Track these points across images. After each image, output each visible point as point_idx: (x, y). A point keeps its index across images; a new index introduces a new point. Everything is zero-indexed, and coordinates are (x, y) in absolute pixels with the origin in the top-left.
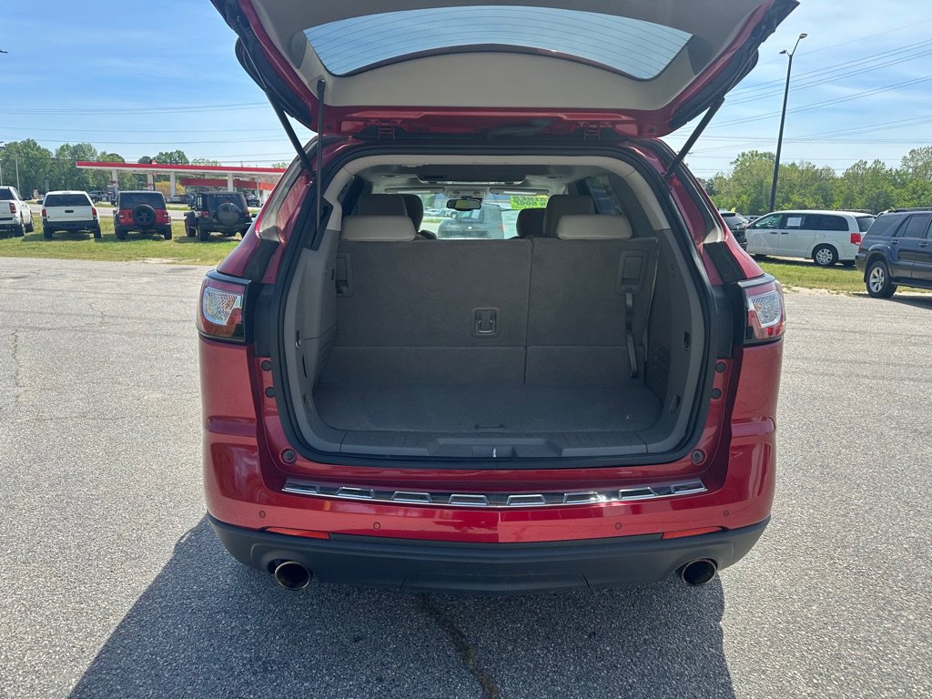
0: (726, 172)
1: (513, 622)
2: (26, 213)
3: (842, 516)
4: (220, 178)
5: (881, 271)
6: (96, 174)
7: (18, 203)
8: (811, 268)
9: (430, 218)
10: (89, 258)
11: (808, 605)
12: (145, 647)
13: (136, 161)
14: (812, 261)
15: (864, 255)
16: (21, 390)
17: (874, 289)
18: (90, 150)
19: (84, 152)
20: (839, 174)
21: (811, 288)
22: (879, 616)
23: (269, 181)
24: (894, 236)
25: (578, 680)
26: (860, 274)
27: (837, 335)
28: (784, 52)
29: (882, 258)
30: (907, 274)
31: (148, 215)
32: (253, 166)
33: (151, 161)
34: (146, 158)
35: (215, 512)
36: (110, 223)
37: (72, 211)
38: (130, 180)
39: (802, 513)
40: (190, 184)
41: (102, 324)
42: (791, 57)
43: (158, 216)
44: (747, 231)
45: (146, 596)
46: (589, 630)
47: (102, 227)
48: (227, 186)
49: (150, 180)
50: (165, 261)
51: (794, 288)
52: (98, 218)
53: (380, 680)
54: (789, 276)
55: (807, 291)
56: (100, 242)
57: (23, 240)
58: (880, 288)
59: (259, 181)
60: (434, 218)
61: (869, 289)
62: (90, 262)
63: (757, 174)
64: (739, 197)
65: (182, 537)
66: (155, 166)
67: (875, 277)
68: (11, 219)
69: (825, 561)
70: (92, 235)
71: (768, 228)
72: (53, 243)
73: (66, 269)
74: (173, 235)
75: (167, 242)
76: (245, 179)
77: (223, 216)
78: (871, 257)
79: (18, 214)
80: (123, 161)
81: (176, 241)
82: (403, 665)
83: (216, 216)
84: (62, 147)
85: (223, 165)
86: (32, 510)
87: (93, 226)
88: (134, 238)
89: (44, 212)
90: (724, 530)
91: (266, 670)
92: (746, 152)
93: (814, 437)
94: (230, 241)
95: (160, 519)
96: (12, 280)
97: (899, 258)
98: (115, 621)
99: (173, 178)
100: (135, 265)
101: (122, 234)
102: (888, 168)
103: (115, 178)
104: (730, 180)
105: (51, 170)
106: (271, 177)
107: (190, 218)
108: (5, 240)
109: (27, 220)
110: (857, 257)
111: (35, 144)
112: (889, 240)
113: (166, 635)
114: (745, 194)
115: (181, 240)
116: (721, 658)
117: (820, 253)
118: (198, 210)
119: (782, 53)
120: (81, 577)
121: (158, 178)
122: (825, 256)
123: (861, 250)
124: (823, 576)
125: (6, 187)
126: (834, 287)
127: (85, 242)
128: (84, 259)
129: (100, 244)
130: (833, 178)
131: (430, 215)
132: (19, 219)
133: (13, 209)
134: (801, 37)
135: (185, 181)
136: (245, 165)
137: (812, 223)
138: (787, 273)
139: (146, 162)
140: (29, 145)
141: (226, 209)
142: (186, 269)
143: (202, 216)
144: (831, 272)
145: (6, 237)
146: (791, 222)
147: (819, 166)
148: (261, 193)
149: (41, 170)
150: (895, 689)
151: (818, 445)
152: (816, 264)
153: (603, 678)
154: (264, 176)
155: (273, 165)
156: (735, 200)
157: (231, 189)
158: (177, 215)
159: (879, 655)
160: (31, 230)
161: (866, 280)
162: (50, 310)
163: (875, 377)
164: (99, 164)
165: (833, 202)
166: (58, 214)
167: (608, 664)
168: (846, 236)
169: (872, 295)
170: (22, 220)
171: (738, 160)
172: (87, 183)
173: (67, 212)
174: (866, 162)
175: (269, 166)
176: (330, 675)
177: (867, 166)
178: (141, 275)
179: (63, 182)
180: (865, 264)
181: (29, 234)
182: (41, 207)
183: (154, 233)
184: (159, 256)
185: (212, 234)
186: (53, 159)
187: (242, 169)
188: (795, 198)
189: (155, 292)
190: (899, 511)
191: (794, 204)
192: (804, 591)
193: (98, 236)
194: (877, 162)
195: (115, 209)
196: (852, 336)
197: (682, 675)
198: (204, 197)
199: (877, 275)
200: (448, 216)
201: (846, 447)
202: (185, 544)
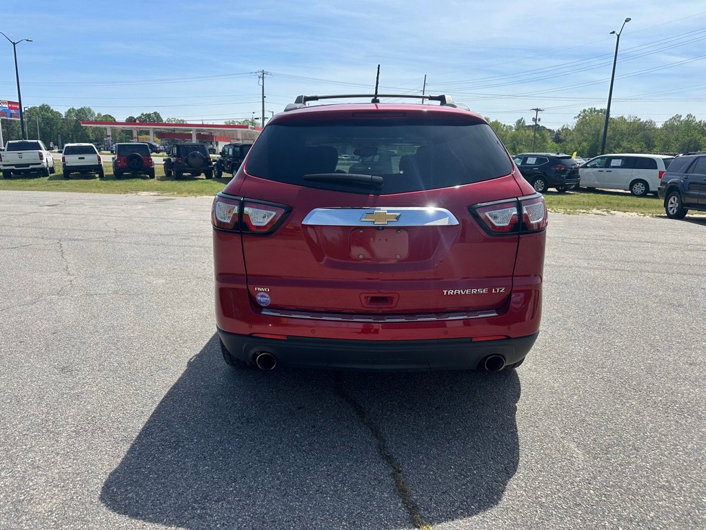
0: (571, 125)
1: (391, 401)
2: (50, 160)
3: (606, 351)
4: (186, 132)
5: (676, 199)
6: (94, 130)
7: (44, 152)
8: (628, 197)
9: (342, 162)
10: (98, 192)
11: (572, 396)
12: (178, 411)
13: (124, 120)
14: (630, 192)
15: (665, 187)
16: (72, 278)
17: (671, 212)
18: (90, 112)
19: (85, 114)
20: (659, 125)
21: (625, 212)
22: (614, 402)
23: (223, 135)
24: (686, 172)
25: (427, 428)
26: (662, 201)
27: (635, 245)
28: (614, 32)
29: (677, 189)
30: (694, 201)
31: (138, 160)
32: (210, 123)
33: (135, 120)
34: (132, 118)
35: (222, 327)
36: (109, 167)
37: (83, 158)
38: (120, 134)
39: (580, 350)
40: (164, 137)
41: (116, 236)
42: (618, 36)
43: (145, 162)
44: (580, 170)
45: (174, 387)
46: (436, 406)
47: (104, 170)
48: (191, 138)
49: (135, 134)
50: (151, 193)
51: (612, 212)
52: (102, 163)
53: (314, 427)
54: (611, 203)
55: (622, 213)
56: (104, 180)
57: (49, 179)
58: (675, 211)
59: (215, 134)
60: (346, 162)
61: (667, 212)
62: (99, 194)
63: (595, 126)
64: (580, 144)
65: (191, 359)
66: (138, 124)
67: (672, 203)
68: (40, 164)
69: (588, 375)
70: (97, 175)
71: (597, 167)
72: (70, 181)
73: (85, 199)
74: (156, 175)
75: (151, 180)
76: (205, 133)
77: (192, 161)
78: (669, 188)
79: (44, 161)
80: (115, 120)
81: (158, 179)
82: (327, 420)
83: (186, 161)
84: (69, 110)
85: (188, 123)
86: (97, 344)
87: (98, 169)
88: (128, 177)
89: (63, 158)
90: (508, 338)
91: (248, 422)
92: (587, 109)
93: (599, 307)
94: (197, 179)
95: (176, 350)
96: (48, 207)
97: (689, 189)
98: (158, 400)
99: (151, 133)
100: (131, 197)
101: (119, 174)
102: (698, 120)
103: (109, 133)
104: (574, 131)
105: (61, 128)
106: (224, 131)
107: (168, 162)
108: (36, 180)
109: (51, 165)
110: (659, 189)
111: (49, 108)
112: (682, 176)
113: (189, 405)
114: (586, 141)
115: (162, 179)
116: (514, 419)
117: (636, 186)
118: (174, 156)
119: (611, 33)
120: (134, 378)
121: (140, 133)
122: (639, 188)
123: (662, 183)
124: (585, 382)
125: (36, 141)
126: (643, 211)
127: (93, 180)
128: (95, 192)
129: (104, 182)
130: (654, 128)
131: (343, 159)
132: (45, 164)
133: (41, 156)
134: (626, 21)
135: (160, 135)
136: (205, 123)
137: (629, 163)
138: (609, 201)
139: (131, 121)
140: (45, 108)
141: (194, 156)
142: (168, 199)
143: (177, 161)
144: (643, 200)
145: (36, 177)
146: (614, 163)
147: (643, 120)
148: (217, 144)
149: (55, 127)
150: (613, 435)
151: (601, 312)
152: (633, 194)
153: (442, 428)
154: (218, 131)
155: (226, 122)
156: (577, 146)
157: (194, 141)
158: (158, 160)
159: (609, 420)
160: (54, 172)
161: (666, 205)
162: (79, 227)
163: (654, 272)
164: (96, 122)
165: (655, 147)
166: (73, 160)
167: (446, 422)
168: (655, 172)
169: (669, 217)
170: (48, 165)
171: (580, 115)
172: (88, 137)
173: (80, 158)
174: (681, 116)
175: (222, 123)
176: (285, 424)
177: (682, 119)
178: (136, 203)
179: (71, 136)
180: (665, 194)
181: (52, 175)
182: (61, 155)
183: (141, 174)
184: (147, 190)
185: (184, 174)
186: (63, 119)
187: (203, 125)
188: (625, 144)
189: (149, 215)
190: (644, 349)
191: (624, 149)
192: (571, 390)
193: (102, 177)
194: (689, 116)
195: (114, 156)
196: (646, 245)
197: (488, 428)
198: (178, 147)
199: (673, 202)
200: (356, 160)
201: (620, 314)
202: (194, 362)
